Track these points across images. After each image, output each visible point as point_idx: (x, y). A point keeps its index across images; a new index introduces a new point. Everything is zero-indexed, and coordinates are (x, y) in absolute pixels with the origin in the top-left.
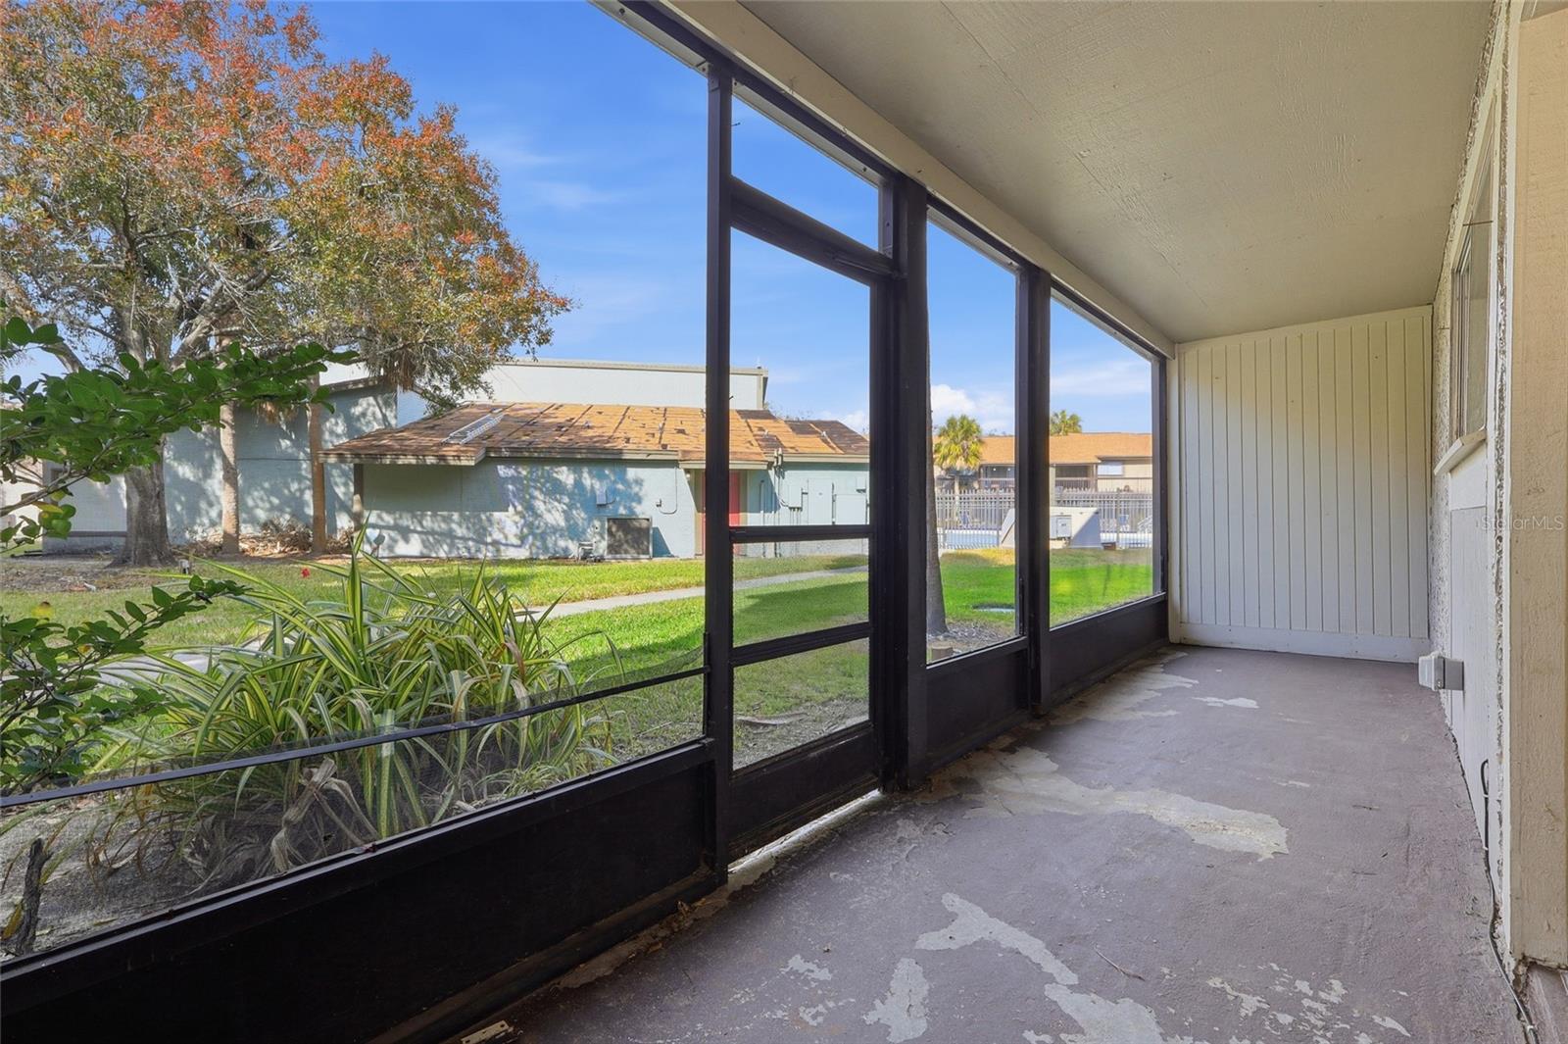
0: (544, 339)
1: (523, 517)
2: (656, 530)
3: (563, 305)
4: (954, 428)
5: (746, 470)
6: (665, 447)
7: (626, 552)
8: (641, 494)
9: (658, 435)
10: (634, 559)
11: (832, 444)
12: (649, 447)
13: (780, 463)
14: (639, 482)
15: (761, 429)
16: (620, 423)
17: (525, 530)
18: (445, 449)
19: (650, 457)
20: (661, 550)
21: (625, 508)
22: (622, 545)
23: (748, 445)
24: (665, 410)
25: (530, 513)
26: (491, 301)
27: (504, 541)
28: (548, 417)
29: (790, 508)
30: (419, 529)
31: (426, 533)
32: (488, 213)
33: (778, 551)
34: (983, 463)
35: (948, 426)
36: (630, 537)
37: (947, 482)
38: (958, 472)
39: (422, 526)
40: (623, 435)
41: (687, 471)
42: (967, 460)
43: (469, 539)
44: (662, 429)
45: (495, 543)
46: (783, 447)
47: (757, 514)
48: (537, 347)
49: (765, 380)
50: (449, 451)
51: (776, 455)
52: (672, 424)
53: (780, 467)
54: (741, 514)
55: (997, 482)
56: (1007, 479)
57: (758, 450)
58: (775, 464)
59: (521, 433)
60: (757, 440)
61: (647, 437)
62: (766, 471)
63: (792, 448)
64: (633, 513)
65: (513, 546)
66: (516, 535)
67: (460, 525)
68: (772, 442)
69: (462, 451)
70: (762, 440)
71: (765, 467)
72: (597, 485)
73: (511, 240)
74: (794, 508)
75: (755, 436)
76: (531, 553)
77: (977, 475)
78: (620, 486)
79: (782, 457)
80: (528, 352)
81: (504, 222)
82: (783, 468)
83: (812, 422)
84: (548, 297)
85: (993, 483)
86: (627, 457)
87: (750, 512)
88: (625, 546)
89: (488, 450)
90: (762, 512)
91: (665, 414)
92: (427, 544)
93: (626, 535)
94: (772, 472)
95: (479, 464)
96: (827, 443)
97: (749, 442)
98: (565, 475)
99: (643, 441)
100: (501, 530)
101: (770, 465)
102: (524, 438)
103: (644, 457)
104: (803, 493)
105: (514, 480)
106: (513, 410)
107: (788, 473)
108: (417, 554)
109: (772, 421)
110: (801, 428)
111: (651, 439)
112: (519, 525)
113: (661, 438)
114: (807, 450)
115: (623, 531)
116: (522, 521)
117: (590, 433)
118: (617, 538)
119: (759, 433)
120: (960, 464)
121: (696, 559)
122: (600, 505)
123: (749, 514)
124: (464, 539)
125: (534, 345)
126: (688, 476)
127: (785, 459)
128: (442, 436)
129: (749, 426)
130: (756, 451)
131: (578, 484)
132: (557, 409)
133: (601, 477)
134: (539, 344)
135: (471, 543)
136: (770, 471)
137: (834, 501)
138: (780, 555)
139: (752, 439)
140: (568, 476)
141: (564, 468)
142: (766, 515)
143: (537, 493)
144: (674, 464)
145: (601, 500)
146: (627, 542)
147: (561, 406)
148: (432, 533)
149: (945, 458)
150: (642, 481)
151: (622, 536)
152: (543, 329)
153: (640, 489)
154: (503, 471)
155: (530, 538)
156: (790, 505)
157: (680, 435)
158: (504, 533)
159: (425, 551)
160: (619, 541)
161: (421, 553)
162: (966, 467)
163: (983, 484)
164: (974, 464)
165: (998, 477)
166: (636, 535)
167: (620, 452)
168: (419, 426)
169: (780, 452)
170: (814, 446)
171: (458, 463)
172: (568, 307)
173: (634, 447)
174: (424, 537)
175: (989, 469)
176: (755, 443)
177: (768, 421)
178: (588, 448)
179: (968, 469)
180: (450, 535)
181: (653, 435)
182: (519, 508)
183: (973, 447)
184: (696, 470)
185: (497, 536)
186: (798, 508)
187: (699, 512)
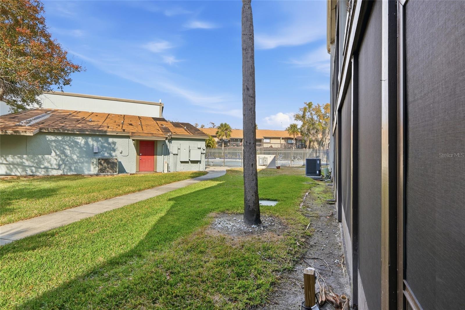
0: (67, 82)
1: (60, 157)
2: (120, 163)
3: (77, 68)
4: (223, 127)
5: (157, 140)
6: (124, 130)
7: (108, 171)
8: (115, 148)
9: (121, 126)
10: (111, 175)
11: (188, 131)
12: (118, 130)
13: (170, 138)
14: (114, 143)
15: (162, 125)
16: (105, 120)
17: (61, 163)
18: (20, 128)
19: (118, 134)
20: (122, 170)
21: (108, 153)
22: (106, 168)
23: (157, 131)
24: (124, 116)
25: (63, 155)
26: (38, 62)
27: (50, 167)
28: (74, 116)
29: (174, 154)
30: (5, 162)
31: (10, 164)
32: (38, 24)
33: (169, 170)
34: (231, 137)
35: (221, 126)
36: (109, 166)
37: (220, 143)
38: (224, 140)
39: (7, 161)
40: (106, 125)
41: (133, 140)
42: (226, 137)
43: (33, 166)
44: (123, 124)
45: (46, 168)
46: (171, 132)
47: (161, 156)
48: (63, 86)
49: (163, 107)
50: (20, 129)
51: (168, 135)
52: (127, 121)
53: (170, 139)
54: (155, 156)
55: (235, 144)
56: (237, 143)
57: (162, 133)
58: (168, 138)
59: (58, 123)
60: (161, 129)
61: (117, 126)
62: (165, 141)
63: (174, 132)
64: (111, 155)
65: (55, 169)
66: (56, 164)
67: (27, 160)
68: (167, 130)
69: (28, 129)
70: (163, 129)
71: (165, 139)
72: (95, 144)
73: (52, 39)
74: (175, 154)
75: (160, 127)
76: (64, 172)
77: (229, 141)
78: (106, 145)
79: (171, 136)
80: (59, 88)
81: (47, 30)
82: (171, 140)
83: (180, 123)
84: (69, 64)
85: (234, 144)
86: (108, 134)
87: (158, 155)
88: (108, 169)
89: (41, 129)
90: (163, 155)
91: (124, 117)
92: (9, 168)
93: (108, 165)
94: (167, 141)
95: (36, 135)
96: (187, 131)
97: (158, 130)
98: (81, 140)
99: (115, 128)
100: (49, 162)
101: (167, 138)
102: (61, 124)
103: (115, 134)
104: (178, 149)
105: (54, 141)
106: (58, 112)
107: (173, 142)
108: (4, 173)
109: (166, 122)
110: (177, 125)
111: (118, 127)
112: (58, 160)
113: (122, 127)
114: (180, 134)
115: (107, 163)
116: (59, 159)
117: (92, 124)
118: (104, 166)
119: (161, 126)
120: (224, 138)
121: (136, 174)
122: (95, 153)
123: (157, 156)
124: (29, 166)
125: (62, 85)
126: (134, 142)
127: (172, 137)
128: (18, 122)
129: (157, 123)
130: (161, 133)
131: (86, 143)
132: (77, 113)
133: (97, 141)
134: (64, 85)
135: (33, 168)
136: (166, 141)
137: (189, 152)
138: (170, 172)
139: (159, 128)
140: (82, 140)
141: (81, 138)
142: (164, 156)
143: (67, 147)
144: (128, 137)
145: (96, 151)
146: (108, 168)
147: (80, 112)
148: (13, 164)
149: (220, 136)
150: (116, 143)
151: (106, 165)
152: (66, 78)
153: (115, 146)
154: (50, 138)
155: (63, 166)
156: (173, 153)
157: (130, 126)
158: (50, 164)
159: (8, 172)
160: (105, 167)
161: (6, 172)
162: (226, 139)
163: (231, 144)
164: (228, 138)
165: (235, 142)
166: (112, 165)
167: (106, 132)
168: (7, 117)
169: (170, 134)
170: (181, 132)
171: (25, 134)
172: (79, 70)
173: (111, 130)
174: (8, 166)
175: (233, 140)
176: (160, 130)
177: (164, 122)
178: (91, 130)
179: (227, 140)
180: (21, 165)
181: (119, 125)
182: (58, 153)
183: (228, 133)
184: (137, 140)
185: (46, 164)
186: (177, 154)
187: (138, 155)
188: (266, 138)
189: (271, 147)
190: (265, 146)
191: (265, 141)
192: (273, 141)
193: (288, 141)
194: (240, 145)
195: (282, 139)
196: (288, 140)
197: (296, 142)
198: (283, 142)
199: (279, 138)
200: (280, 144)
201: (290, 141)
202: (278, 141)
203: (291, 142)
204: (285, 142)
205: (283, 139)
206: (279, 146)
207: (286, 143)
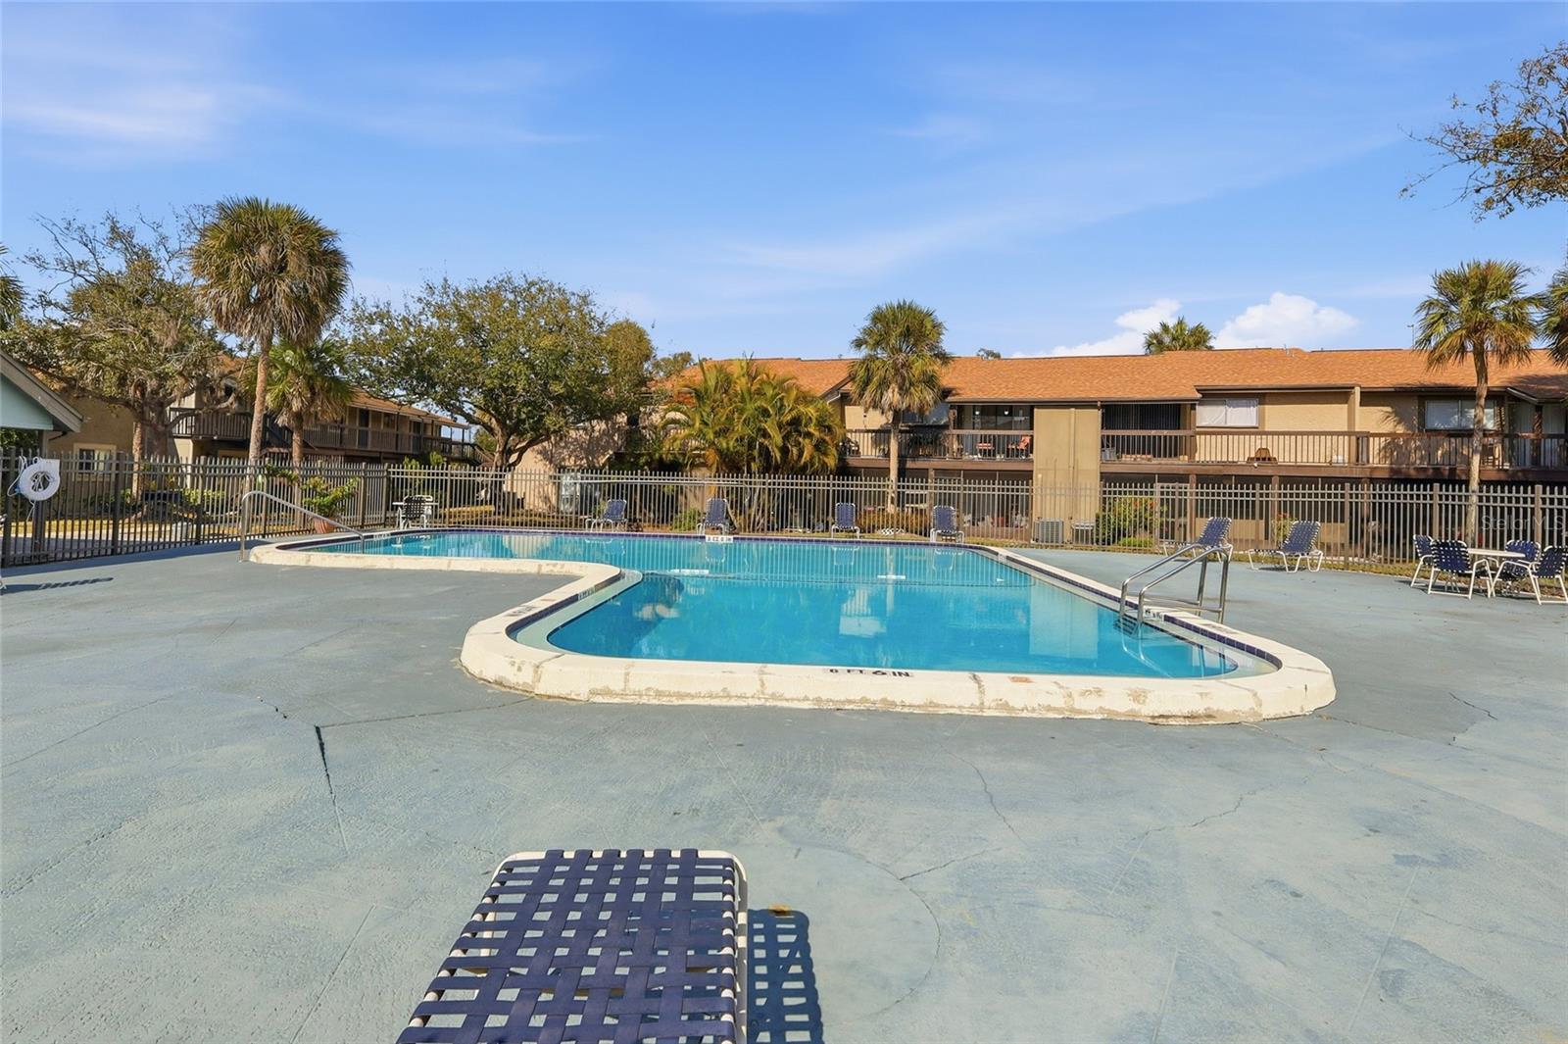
188: (1213, 396)
189: (1264, 457)
190: (1209, 452)
191: (1208, 416)
192: (1280, 416)
193: (1422, 416)
194: (1022, 446)
195: (1362, 404)
196: (1422, 405)
197: (1512, 422)
198: (1376, 420)
199: (1337, 394)
200: (1349, 434)
201: (1441, 417)
202: (1332, 416)
203: (1454, 422)
204: (1401, 418)
205: (1371, 397)
206: (1340, 454)
207: (1410, 427)
